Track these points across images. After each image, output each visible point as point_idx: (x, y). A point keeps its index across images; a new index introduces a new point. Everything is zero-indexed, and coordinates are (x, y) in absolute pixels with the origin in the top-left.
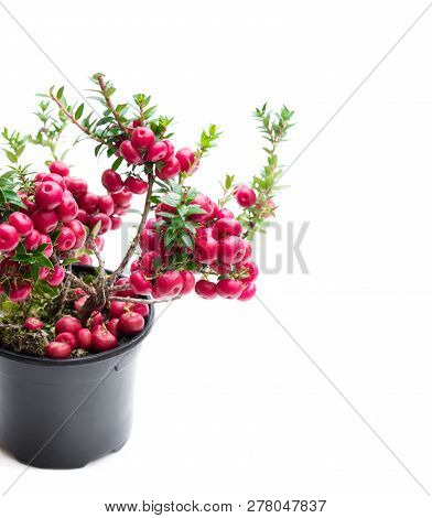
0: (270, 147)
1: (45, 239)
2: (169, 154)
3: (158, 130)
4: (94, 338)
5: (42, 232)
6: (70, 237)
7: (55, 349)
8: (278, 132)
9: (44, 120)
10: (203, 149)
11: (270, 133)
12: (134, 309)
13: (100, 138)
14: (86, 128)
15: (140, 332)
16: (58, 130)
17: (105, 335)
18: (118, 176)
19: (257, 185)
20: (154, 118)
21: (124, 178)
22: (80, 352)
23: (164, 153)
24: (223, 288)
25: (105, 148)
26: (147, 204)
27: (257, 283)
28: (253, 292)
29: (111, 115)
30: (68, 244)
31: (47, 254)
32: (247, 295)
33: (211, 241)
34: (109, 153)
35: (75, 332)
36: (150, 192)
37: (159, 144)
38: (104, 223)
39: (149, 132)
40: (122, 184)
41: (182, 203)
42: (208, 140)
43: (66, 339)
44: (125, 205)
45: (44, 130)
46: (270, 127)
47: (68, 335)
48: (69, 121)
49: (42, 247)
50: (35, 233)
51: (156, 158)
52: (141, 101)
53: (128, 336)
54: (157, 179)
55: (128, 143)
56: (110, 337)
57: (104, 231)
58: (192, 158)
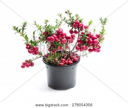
0: (103, 26)
1: (59, 40)
2: (83, 26)
3: (80, 21)
4: (68, 62)
5: (59, 39)
6: (64, 41)
7: (61, 64)
8: (104, 23)
9: (57, 23)
10: (89, 25)
11: (103, 23)
12: (76, 57)
13: (69, 24)
14: (66, 22)
15: (78, 61)
16: (60, 25)
17: (71, 62)
18: (73, 31)
19: (101, 34)
20: (80, 19)
21: (74, 31)
22: (66, 65)
23: (81, 26)
24: (94, 50)
25: (70, 25)
26: (78, 36)
27: (101, 49)
28: (100, 50)
29: (71, 19)
30: (63, 42)
31: (60, 43)
32: (98, 51)
33: (91, 40)
34: (71, 26)
35: (65, 61)
36: (79, 34)
37: (80, 24)
38: (70, 41)
39: (79, 21)
40: (73, 32)
41: (85, 32)
42: (90, 23)
43: (63, 62)
44: (74, 38)
45: (57, 25)
46: (103, 22)
47: (64, 62)
48: (63, 21)
49: (59, 42)
50: (57, 39)
51: (80, 26)
52: (77, 16)
53: (75, 62)
54: (80, 31)
55: (75, 24)
56: (72, 62)
57: (70, 43)
58: (87, 27)
